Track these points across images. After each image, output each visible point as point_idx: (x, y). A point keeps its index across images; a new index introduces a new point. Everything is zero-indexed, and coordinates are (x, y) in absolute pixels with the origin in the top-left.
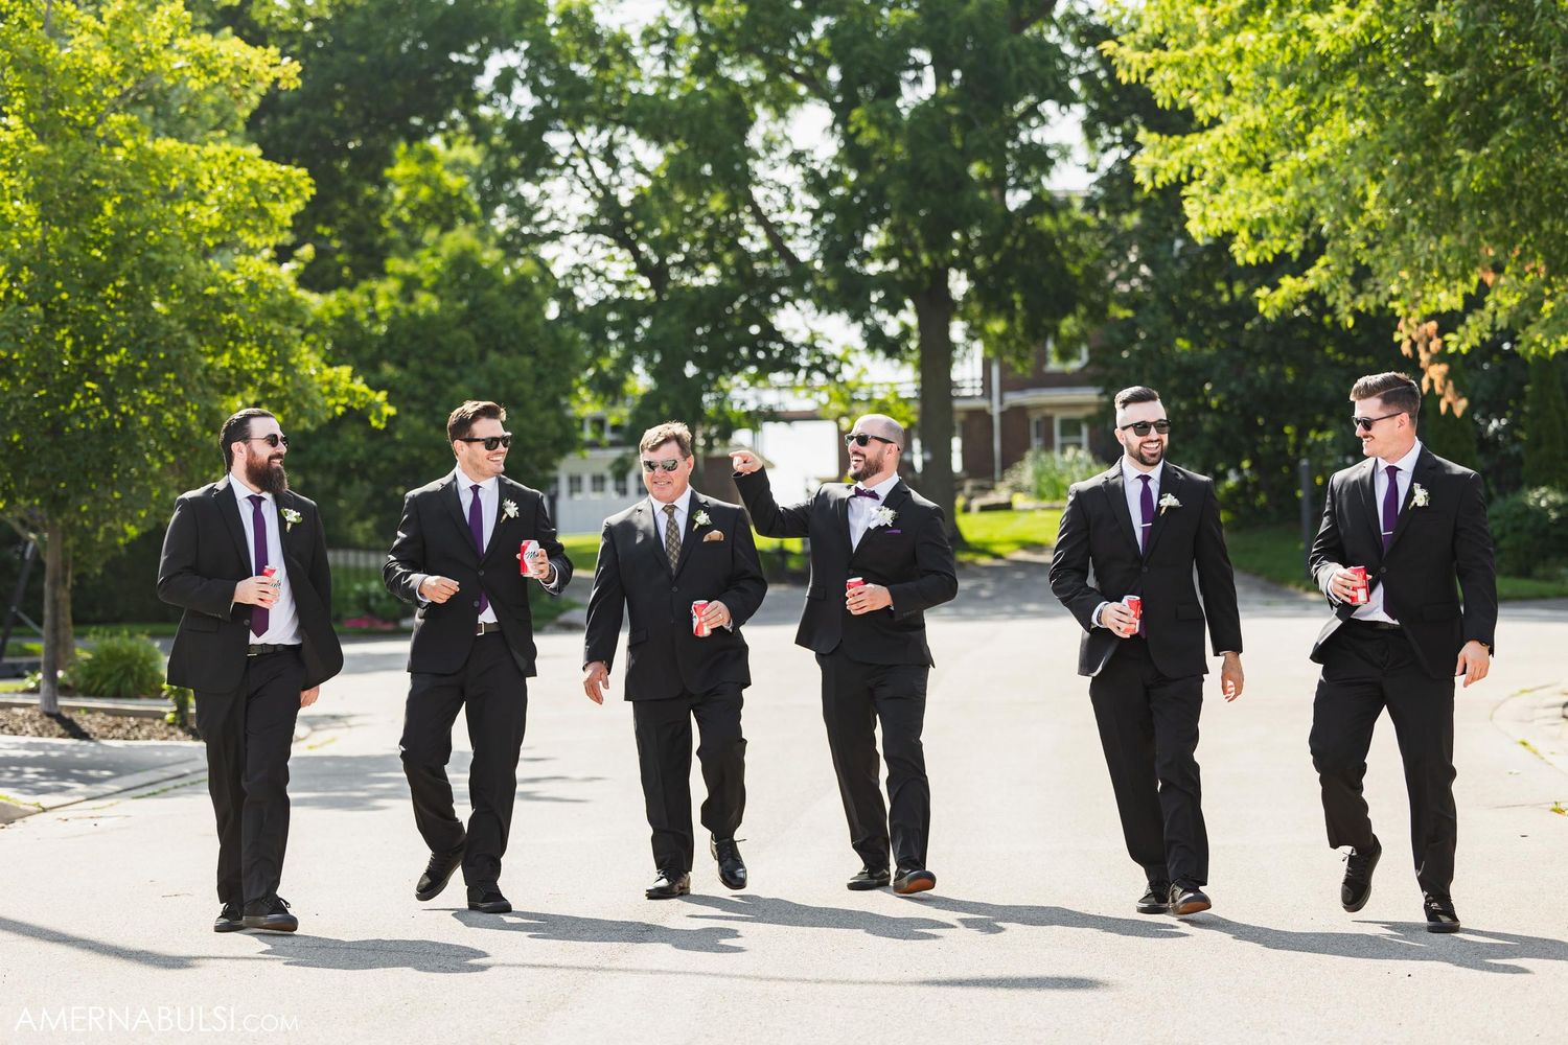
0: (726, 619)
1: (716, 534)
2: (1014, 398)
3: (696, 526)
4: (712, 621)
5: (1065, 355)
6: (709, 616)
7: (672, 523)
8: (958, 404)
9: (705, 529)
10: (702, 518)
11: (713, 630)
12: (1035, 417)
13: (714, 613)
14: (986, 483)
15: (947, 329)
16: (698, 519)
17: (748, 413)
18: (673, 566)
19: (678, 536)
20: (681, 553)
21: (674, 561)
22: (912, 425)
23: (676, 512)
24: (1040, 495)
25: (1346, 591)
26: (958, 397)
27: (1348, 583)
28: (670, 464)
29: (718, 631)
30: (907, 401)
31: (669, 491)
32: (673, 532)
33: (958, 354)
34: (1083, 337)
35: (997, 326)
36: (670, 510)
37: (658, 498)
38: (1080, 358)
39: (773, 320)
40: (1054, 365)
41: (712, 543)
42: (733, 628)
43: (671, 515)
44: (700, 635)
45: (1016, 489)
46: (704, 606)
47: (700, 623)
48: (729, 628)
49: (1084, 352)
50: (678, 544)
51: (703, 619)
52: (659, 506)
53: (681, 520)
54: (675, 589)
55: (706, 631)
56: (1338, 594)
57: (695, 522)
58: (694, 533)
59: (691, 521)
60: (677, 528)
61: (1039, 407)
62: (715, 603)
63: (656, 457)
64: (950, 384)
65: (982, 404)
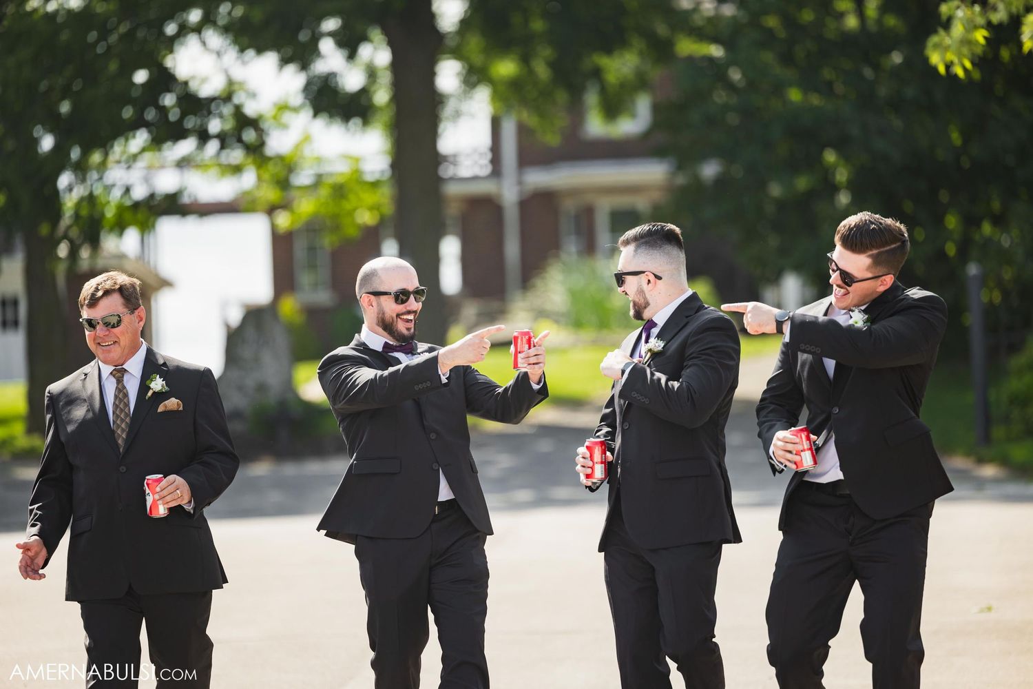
0: (187, 497)
1: (173, 403)
2: (539, 178)
3: (150, 394)
4: (168, 498)
5: (612, 109)
6: (165, 493)
7: (121, 391)
8: (452, 190)
9: (160, 396)
10: (158, 384)
11: (170, 509)
12: (569, 205)
13: (171, 488)
14: (495, 305)
15: (431, 75)
16: (153, 385)
17: (136, 205)
18: (120, 442)
19: (127, 405)
20: (131, 426)
21: (121, 436)
22: (383, 221)
23: (126, 378)
24: (576, 323)
25: (789, 456)
26: (452, 179)
27: (790, 447)
28: (114, 320)
29: (176, 511)
30: (375, 185)
31: (116, 352)
32: (121, 401)
33: (448, 110)
34: (641, 83)
35: (506, 68)
36: (119, 373)
37: (105, 362)
38: (633, 115)
39: (169, 62)
40: (596, 126)
41: (169, 413)
42: (194, 509)
43: (120, 381)
44: (155, 515)
45: (541, 314)
46: (159, 481)
47: (155, 501)
48: (189, 508)
49: (643, 105)
50: (127, 415)
51: (157, 497)
52: (107, 370)
53: (132, 387)
54: (123, 469)
55: (162, 511)
56: (782, 461)
57: (149, 388)
58: (148, 401)
59: (144, 387)
60: (126, 395)
61: (575, 192)
62: (172, 477)
63: (98, 313)
64: (437, 159)
65: (487, 188)
